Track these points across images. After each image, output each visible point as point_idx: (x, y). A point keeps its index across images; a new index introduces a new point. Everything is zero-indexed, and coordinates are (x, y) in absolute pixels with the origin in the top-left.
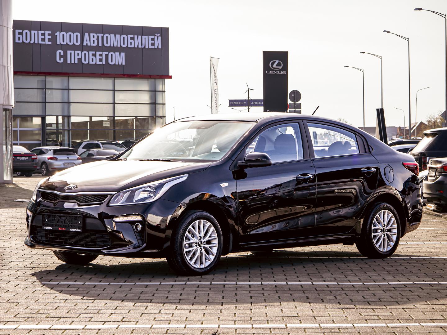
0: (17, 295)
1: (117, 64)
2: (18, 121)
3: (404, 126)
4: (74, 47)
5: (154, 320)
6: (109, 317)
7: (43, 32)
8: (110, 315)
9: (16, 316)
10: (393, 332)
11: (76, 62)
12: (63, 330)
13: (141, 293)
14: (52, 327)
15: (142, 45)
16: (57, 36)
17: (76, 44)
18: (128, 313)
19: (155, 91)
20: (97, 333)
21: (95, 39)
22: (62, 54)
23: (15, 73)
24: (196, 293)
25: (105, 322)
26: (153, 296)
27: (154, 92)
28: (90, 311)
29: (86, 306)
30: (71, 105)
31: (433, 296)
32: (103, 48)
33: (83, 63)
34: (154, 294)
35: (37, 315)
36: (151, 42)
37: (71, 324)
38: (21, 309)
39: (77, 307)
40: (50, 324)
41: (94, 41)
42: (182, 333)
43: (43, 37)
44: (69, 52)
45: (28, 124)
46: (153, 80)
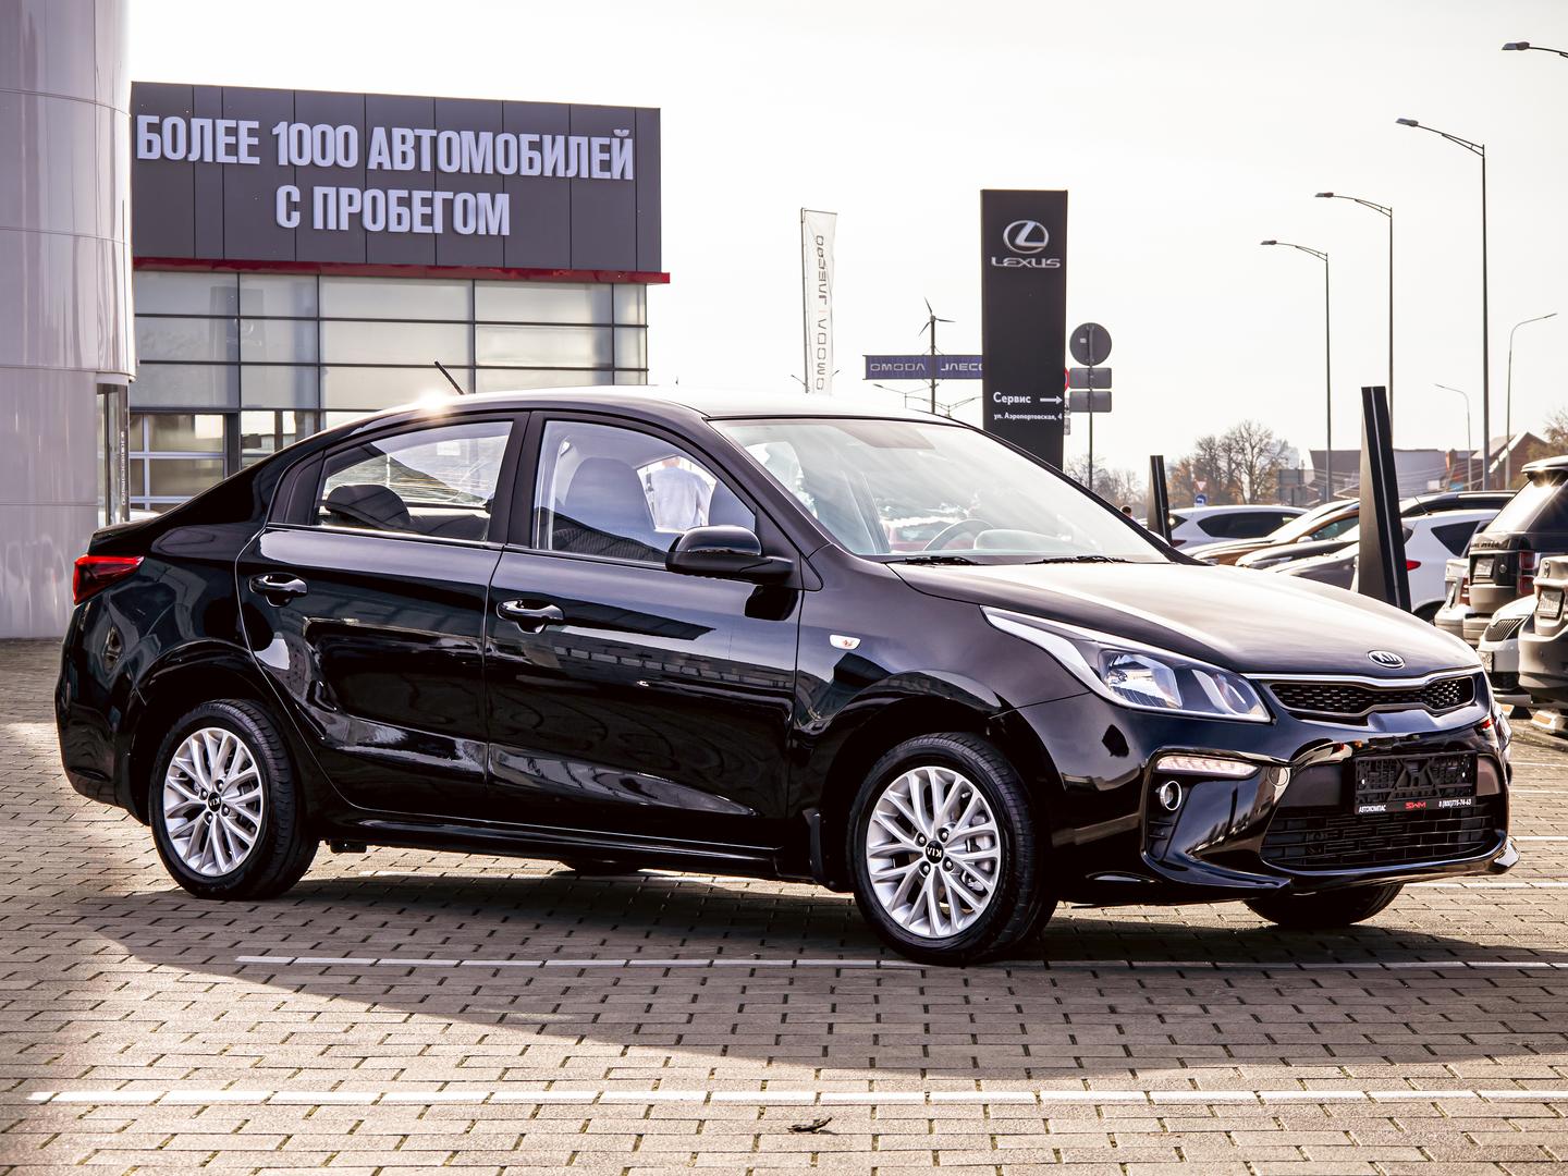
0: (155, 998)
1: (484, 233)
2: (147, 425)
3: (1467, 449)
4: (336, 176)
5: (606, 1076)
6: (457, 1066)
7: (232, 123)
8: (462, 1062)
9: (154, 1061)
10: (1385, 1115)
11: (345, 226)
12: (310, 1107)
13: (564, 993)
14: (273, 1098)
15: (567, 167)
16: (277, 135)
17: (342, 163)
18: (522, 1054)
19: (613, 326)
20: (421, 1116)
21: (409, 147)
22: (296, 197)
23: (139, 263)
24: (743, 992)
25: (447, 1083)
26: (603, 1001)
27: (608, 328)
28: (396, 1049)
29: (384, 1034)
30: (327, 372)
31: (1529, 1007)
32: (436, 179)
33: (367, 231)
34: (606, 997)
35: (225, 1060)
36: (598, 156)
37: (334, 1088)
38: (169, 1042)
39: (352, 1036)
40: (267, 1089)
41: (404, 154)
42: (696, 1116)
43: (232, 140)
44: (319, 192)
45: (179, 437)
46: (606, 288)
